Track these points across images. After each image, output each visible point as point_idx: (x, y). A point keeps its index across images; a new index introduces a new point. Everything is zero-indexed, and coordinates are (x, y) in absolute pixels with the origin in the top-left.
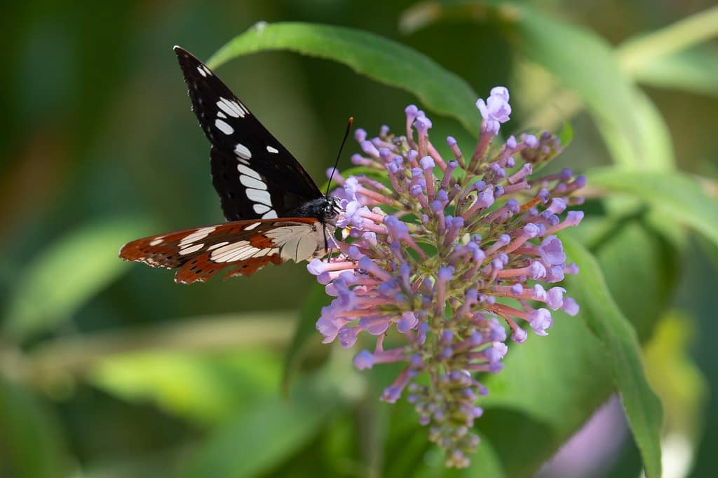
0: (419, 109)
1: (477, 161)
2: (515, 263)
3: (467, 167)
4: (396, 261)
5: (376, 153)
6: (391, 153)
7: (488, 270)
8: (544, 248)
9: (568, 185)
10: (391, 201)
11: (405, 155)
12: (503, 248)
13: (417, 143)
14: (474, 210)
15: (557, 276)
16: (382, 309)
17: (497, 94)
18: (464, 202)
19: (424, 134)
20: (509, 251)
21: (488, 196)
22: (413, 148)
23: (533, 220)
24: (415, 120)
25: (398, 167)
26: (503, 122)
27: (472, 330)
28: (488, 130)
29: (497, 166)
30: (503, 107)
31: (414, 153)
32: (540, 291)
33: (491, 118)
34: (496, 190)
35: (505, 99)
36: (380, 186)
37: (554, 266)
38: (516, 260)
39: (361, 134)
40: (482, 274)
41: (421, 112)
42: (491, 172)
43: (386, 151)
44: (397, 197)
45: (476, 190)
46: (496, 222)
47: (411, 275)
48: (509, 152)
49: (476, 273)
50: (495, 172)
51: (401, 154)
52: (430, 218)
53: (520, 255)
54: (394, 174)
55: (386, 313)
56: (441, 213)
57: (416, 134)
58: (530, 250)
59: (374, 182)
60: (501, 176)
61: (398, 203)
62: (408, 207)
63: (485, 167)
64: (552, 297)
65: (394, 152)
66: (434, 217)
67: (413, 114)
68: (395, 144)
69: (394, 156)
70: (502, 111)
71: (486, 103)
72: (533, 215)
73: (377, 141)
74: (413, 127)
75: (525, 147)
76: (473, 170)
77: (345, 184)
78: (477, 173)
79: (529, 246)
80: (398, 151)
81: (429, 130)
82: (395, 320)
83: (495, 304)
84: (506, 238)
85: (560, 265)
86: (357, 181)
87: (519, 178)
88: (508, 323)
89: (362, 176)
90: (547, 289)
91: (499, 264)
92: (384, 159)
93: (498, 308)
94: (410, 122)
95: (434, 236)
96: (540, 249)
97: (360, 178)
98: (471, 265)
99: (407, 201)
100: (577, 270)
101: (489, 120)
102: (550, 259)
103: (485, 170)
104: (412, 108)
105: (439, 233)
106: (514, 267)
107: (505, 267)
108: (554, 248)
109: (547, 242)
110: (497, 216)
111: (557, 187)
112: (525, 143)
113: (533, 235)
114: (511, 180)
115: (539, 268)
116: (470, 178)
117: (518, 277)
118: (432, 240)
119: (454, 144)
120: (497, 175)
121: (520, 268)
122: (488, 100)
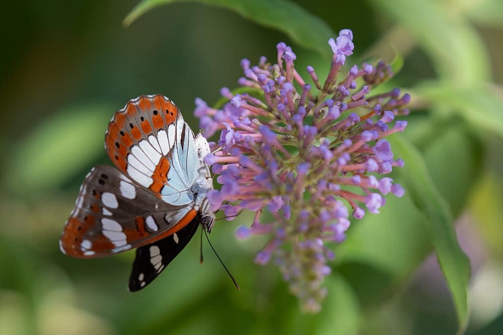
0: (287, 45)
1: (329, 84)
2: (356, 159)
3: (322, 87)
4: (268, 159)
5: (255, 78)
6: (266, 78)
7: (334, 165)
8: (377, 149)
9: (398, 101)
10: (266, 114)
11: (276, 80)
12: (347, 150)
13: (286, 71)
14: (326, 120)
15: (386, 169)
16: (257, 194)
17: (344, 35)
18: (318, 115)
19: (290, 64)
20: (351, 151)
21: (336, 111)
22: (282, 75)
23: (369, 127)
24: (284, 54)
25: (270, 88)
26: (348, 55)
27: (323, 210)
28: (337, 61)
29: (343, 88)
30: (348, 44)
31: (283, 78)
32: (374, 181)
33: (339, 53)
34: (342, 106)
35: (350, 38)
36: (258, 102)
37: (384, 161)
38: (356, 157)
39: (246, 63)
40: (331, 169)
41: (289, 48)
42: (339, 92)
43: (263, 76)
44: (270, 110)
45: (326, 106)
46: (343, 129)
47: (279, 168)
48: (352, 77)
49: (326, 168)
50: (342, 92)
51: (273, 79)
52: (293, 127)
53: (360, 153)
54: (268, 94)
55: (260, 197)
56: (300, 123)
57: (284, 64)
58: (367, 150)
59: (254, 99)
60: (346, 95)
61: (271, 115)
62: (278, 118)
63: (335, 88)
64: (382, 185)
65: (269, 77)
66: (295, 126)
67: (283, 49)
68: (270, 71)
69: (268, 80)
70: (347, 47)
71: (336, 42)
72: (370, 124)
73: (257, 69)
74: (282, 59)
75: (365, 73)
76: (326, 90)
77: (232, 101)
78: (329, 92)
79: (366, 147)
80: (272, 76)
81: (294, 61)
82: (267, 202)
83: (341, 191)
84: (348, 142)
85: (389, 161)
86: (240, 99)
87: (360, 96)
88: (351, 204)
89: (245, 94)
90: (379, 180)
91: (343, 161)
92: (261, 82)
93: (343, 194)
94: (280, 55)
95: (296, 140)
96: (374, 150)
97: (243, 96)
98: (323, 162)
99: (278, 113)
100: (403, 164)
101: (338, 54)
102: (381, 157)
103: (335, 90)
104: (282, 45)
105: (299, 138)
106: (356, 162)
107: (348, 163)
108: (385, 149)
109: (379, 144)
110: (342, 125)
111: (389, 103)
112: (365, 71)
113: (369, 139)
114: (354, 98)
115: (373, 164)
116: (325, 96)
117: (358, 170)
118: (295, 143)
119: (312, 72)
120: (343, 95)
121: (360, 163)
122: (338, 39)
